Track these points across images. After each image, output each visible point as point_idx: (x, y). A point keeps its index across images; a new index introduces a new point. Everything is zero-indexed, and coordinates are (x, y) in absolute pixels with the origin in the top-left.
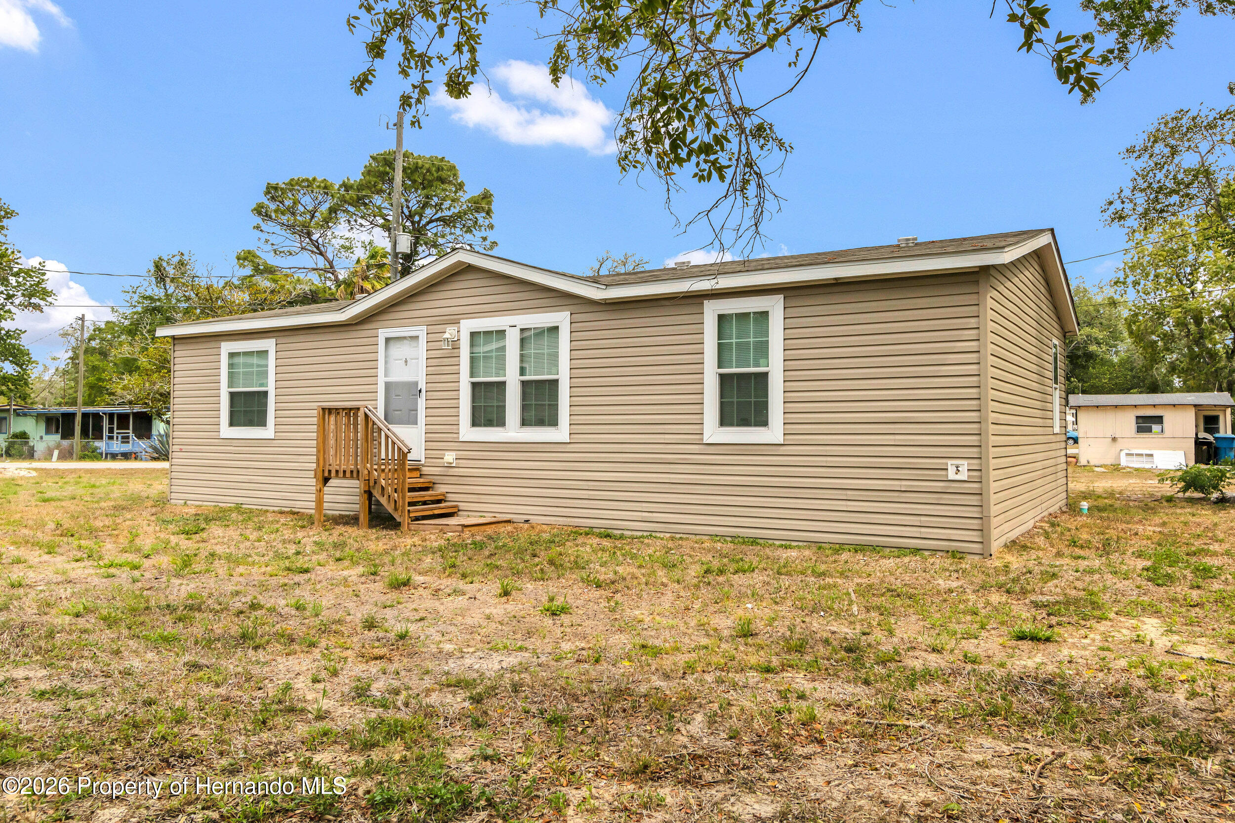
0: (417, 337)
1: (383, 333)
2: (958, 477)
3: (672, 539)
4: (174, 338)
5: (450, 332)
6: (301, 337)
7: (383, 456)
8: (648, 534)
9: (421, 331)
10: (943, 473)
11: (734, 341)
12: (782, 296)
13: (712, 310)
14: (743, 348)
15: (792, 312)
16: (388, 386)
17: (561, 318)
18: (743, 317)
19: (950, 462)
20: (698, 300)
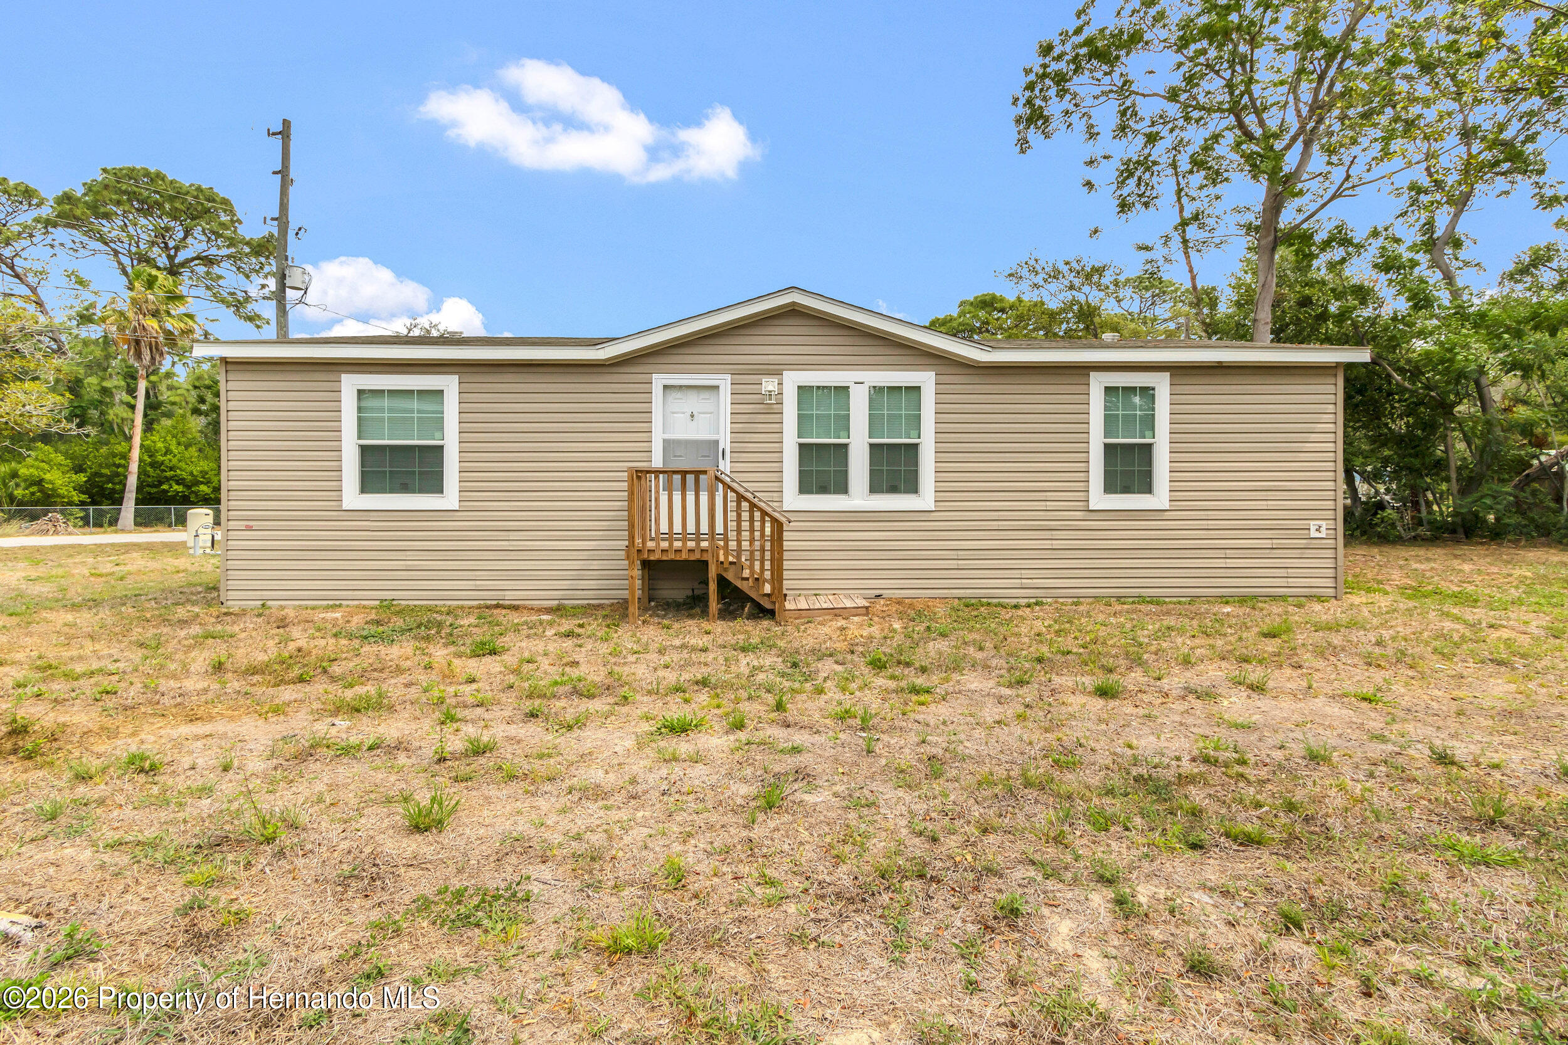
0: (717, 387)
1: (659, 380)
2: (1318, 535)
3: (1074, 604)
4: (225, 361)
5: (769, 385)
6: (510, 375)
7: (664, 528)
8: (1034, 600)
9: (725, 382)
10: (1306, 532)
11: (1120, 412)
12: (1168, 374)
13: (1097, 383)
14: (1129, 420)
15: (1179, 389)
16: (667, 443)
17: (926, 379)
18: (1130, 390)
19: (1312, 523)
20: (1085, 371)
